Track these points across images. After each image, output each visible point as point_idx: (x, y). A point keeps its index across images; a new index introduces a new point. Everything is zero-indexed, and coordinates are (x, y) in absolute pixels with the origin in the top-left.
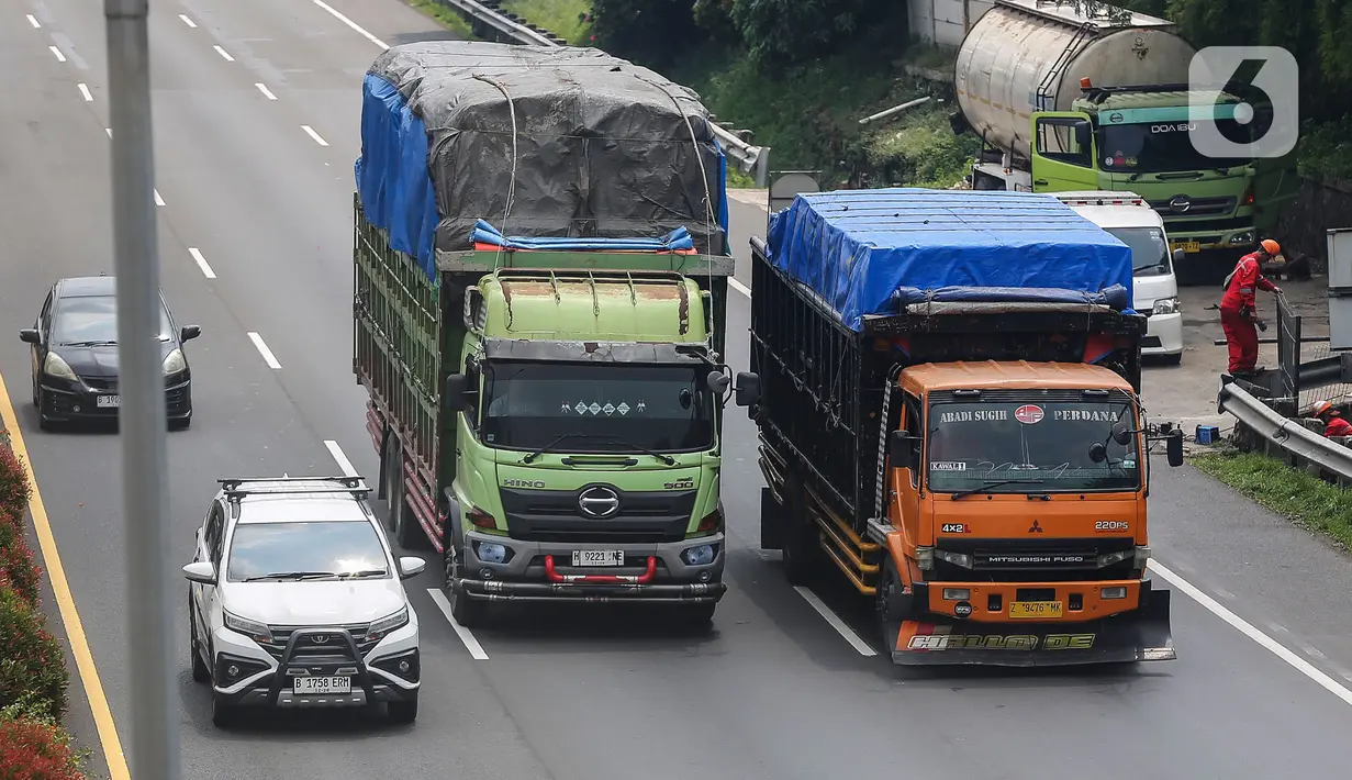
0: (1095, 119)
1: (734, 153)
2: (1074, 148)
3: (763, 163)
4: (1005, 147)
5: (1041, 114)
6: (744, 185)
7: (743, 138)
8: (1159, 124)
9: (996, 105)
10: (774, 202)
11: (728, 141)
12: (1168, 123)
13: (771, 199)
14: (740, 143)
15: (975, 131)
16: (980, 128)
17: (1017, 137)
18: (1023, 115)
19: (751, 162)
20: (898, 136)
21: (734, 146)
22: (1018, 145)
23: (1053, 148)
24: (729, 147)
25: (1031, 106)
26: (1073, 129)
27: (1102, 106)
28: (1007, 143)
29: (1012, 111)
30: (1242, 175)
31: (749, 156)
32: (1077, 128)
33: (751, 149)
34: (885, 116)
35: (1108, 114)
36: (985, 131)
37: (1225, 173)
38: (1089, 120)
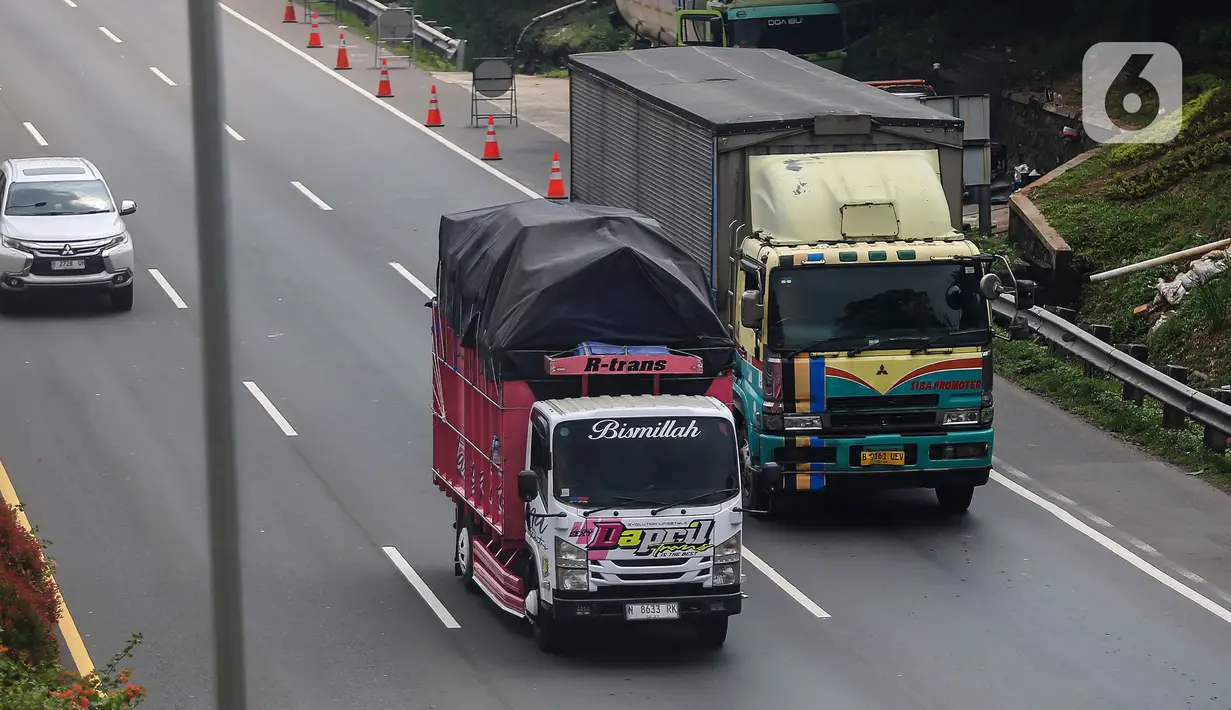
0: (725, 15)
1: (439, 45)
2: (709, 39)
3: (462, 53)
4: (653, 38)
5: (683, 12)
6: (447, 70)
7: (445, 32)
8: (774, 18)
9: (646, 6)
10: (477, 82)
11: (434, 35)
12: (781, 18)
13: (474, 79)
14: (443, 37)
15: (629, 26)
16: (633, 23)
17: (662, 30)
18: (668, 13)
19: (452, 51)
20: (563, 30)
21: (438, 39)
22: (663, 36)
23: (692, 37)
24: (434, 40)
25: (674, 7)
26: (708, 23)
27: (730, 6)
28: (655, 33)
29: (658, 10)
30: (838, 58)
31: (451, 46)
32: (712, 23)
33: (452, 41)
34: (551, 15)
35: (735, 11)
36: (637, 25)
37: (825, 56)
38: (720, 16)
